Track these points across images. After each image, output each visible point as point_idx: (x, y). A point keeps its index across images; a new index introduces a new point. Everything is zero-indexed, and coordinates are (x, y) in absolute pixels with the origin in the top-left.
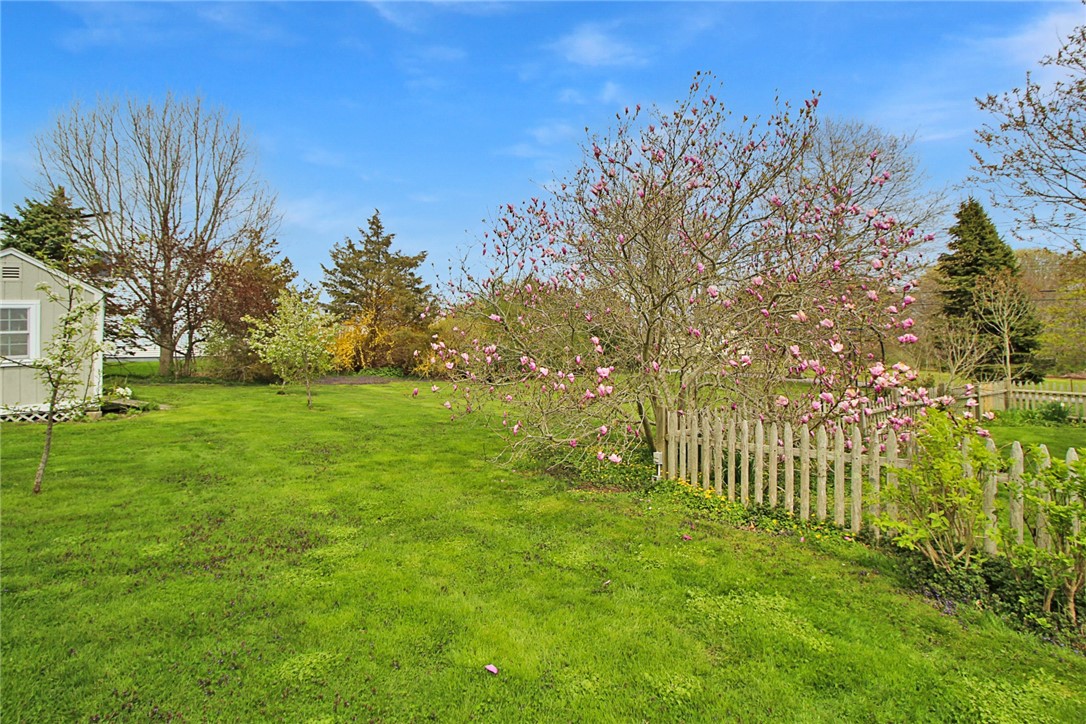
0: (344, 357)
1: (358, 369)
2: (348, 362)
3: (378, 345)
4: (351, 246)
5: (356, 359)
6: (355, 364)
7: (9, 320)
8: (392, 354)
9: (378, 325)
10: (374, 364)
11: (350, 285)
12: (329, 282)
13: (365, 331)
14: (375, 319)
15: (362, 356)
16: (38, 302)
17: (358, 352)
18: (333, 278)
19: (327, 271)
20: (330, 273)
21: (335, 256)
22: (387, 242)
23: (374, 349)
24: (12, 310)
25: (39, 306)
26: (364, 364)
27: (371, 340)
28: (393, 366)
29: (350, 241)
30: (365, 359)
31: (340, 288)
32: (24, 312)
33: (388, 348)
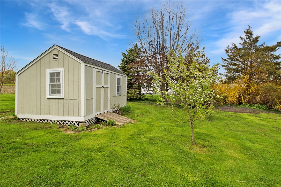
0: (232, 98)
1: (240, 103)
2: (235, 100)
3: (251, 93)
4: (236, 47)
5: (239, 99)
6: (239, 101)
7: (55, 78)
8: (260, 97)
9: (251, 83)
10: (249, 102)
11: (235, 65)
12: (226, 65)
13: (244, 86)
14: (250, 79)
15: (242, 98)
16: (63, 69)
17: (240, 96)
18: (227, 62)
19: (224, 60)
20: (226, 60)
21: (227, 52)
22: (256, 40)
23: (249, 94)
24: (56, 73)
25: (63, 71)
26: (243, 101)
27: (247, 90)
28: (260, 104)
29: (235, 45)
30: (244, 99)
31: (230, 67)
32: (58, 74)
33: (258, 94)
